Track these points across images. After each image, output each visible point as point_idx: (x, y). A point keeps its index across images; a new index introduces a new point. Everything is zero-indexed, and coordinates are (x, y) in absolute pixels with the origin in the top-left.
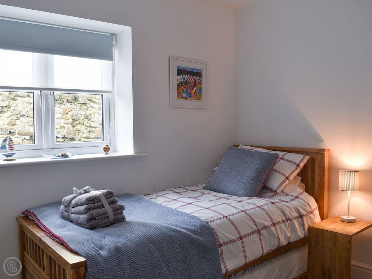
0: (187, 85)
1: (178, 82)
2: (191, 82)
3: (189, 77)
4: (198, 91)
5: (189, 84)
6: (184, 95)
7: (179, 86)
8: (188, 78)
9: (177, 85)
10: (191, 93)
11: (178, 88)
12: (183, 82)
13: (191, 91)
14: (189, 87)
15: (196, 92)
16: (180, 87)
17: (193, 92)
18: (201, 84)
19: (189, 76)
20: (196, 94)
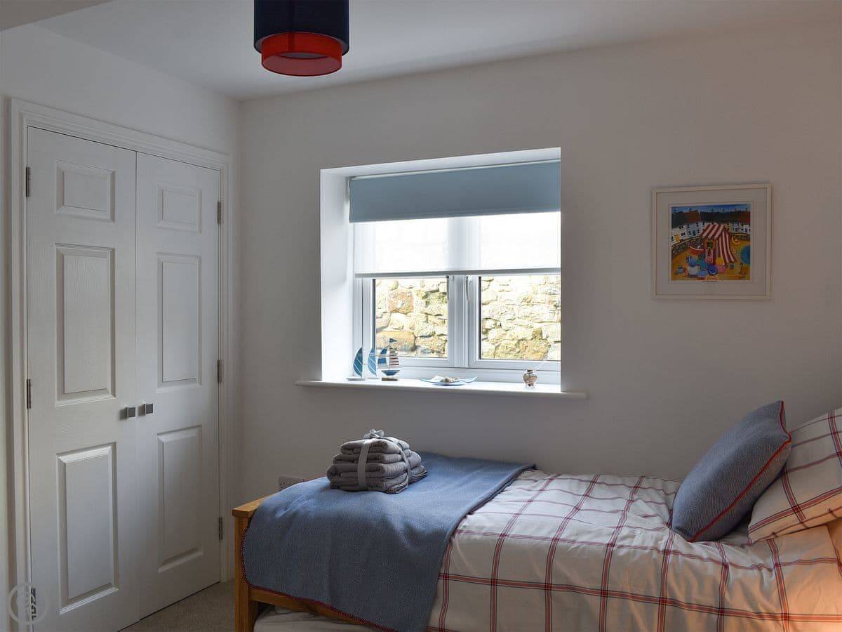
0: (702, 247)
1: (675, 242)
2: (716, 236)
3: (708, 227)
4: (738, 257)
5: (708, 243)
6: (694, 270)
7: (677, 251)
8: (704, 231)
9: (671, 248)
10: (714, 263)
11: (673, 256)
12: (690, 242)
13: (714, 259)
14: (707, 250)
15: (731, 262)
16: (679, 253)
17: (720, 261)
18: (749, 240)
19: (706, 224)
20: (729, 265)
